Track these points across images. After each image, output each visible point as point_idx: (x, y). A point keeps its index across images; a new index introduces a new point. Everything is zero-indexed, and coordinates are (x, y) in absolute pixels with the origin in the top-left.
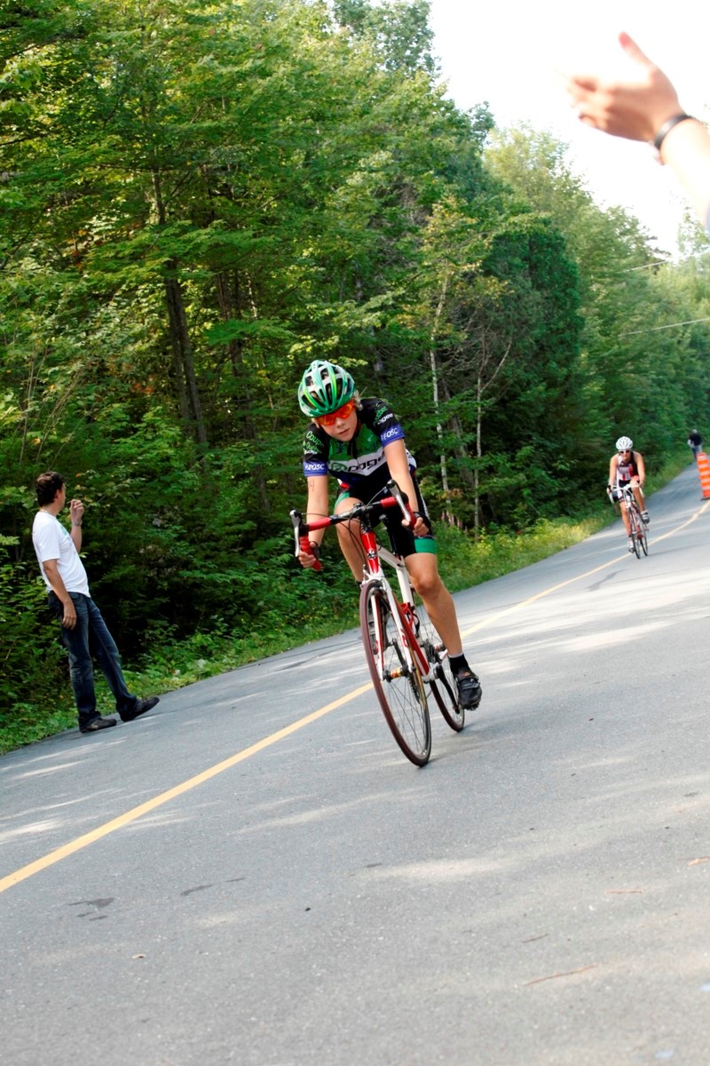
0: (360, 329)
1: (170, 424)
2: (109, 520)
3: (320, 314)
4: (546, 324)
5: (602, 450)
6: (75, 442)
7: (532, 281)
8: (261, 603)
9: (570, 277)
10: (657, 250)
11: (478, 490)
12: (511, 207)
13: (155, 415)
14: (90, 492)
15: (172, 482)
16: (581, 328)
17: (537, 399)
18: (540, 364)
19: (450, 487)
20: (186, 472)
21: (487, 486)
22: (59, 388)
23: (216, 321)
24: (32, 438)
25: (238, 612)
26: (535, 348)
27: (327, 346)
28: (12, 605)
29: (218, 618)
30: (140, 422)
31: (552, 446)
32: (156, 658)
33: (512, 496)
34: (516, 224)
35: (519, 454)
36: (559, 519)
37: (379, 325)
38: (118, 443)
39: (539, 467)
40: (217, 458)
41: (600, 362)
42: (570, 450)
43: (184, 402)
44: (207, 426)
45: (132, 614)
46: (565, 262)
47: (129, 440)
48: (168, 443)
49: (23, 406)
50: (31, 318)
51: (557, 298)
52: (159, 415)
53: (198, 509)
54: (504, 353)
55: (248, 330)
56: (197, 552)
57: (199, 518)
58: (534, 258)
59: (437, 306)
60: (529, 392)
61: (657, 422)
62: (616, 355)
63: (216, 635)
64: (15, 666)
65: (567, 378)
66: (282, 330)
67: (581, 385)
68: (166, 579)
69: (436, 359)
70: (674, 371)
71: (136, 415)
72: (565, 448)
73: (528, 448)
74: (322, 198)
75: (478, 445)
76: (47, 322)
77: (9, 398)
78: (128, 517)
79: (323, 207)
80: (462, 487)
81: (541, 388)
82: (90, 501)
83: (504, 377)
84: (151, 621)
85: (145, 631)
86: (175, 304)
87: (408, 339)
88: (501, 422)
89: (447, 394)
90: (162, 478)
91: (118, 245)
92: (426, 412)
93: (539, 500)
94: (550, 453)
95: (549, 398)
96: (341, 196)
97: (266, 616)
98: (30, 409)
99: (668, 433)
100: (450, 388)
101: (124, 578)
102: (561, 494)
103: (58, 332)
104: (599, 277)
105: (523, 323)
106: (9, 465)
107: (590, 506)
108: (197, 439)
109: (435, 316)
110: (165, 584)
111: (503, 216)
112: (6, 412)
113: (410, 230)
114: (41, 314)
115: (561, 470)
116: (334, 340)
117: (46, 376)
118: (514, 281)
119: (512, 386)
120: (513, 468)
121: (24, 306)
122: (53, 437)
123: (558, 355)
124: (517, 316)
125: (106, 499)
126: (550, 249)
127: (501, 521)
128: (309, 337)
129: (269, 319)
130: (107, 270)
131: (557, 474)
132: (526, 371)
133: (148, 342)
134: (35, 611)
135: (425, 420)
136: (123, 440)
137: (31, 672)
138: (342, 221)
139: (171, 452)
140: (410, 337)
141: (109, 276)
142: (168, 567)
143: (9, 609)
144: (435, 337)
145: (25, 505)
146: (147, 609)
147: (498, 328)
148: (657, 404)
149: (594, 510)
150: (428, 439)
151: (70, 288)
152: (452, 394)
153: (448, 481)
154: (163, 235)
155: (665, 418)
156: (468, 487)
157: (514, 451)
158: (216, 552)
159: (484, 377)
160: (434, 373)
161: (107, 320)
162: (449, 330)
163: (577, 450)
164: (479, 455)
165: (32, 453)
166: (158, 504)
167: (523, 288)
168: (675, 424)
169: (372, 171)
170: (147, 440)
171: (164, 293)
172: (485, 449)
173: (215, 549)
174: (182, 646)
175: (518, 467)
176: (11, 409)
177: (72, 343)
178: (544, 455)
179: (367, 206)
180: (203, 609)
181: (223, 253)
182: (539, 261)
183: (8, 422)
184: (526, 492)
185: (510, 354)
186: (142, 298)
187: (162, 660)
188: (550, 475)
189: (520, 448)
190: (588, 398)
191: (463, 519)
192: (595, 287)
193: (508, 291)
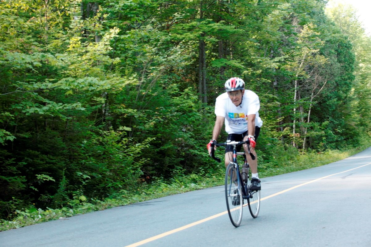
0: (270, 69)
1: (195, 95)
2: (166, 126)
3: (256, 61)
4: (340, 76)
5: (355, 126)
6: (157, 96)
7: (338, 59)
8: (218, 166)
9: (352, 59)
11: (306, 135)
12: (333, 31)
13: (189, 90)
14: (160, 115)
15: (192, 116)
16: (354, 80)
17: (333, 104)
18: (336, 91)
19: (296, 132)
20: (197, 113)
21: (309, 134)
22: (154, 75)
23: (217, 58)
24: (142, 92)
25: (209, 168)
26: (335, 84)
27: (257, 73)
28: (125, 153)
29: (202, 169)
30: (183, 92)
31: (336, 122)
32: (176, 180)
33: (318, 139)
34: (334, 37)
35: (323, 124)
36: (335, 150)
37: (277, 67)
38: (174, 98)
39: (330, 130)
40: (210, 109)
41: (359, 93)
42: (343, 125)
43: (200, 87)
44: (207, 97)
45: (170, 163)
46: (351, 54)
47: (178, 98)
48: (192, 101)
49: (140, 80)
50: (147, 48)
51: (346, 67)
52: (191, 90)
53: (200, 127)
54: (323, 85)
55: (228, 63)
56: (197, 143)
57: (200, 131)
58: (339, 50)
59: (300, 63)
60: (330, 101)
62: (365, 92)
63: (200, 175)
64: (123, 176)
65: (346, 97)
66: (240, 65)
67: (350, 101)
68: (184, 152)
69: (297, 84)
71: (182, 89)
72: (341, 124)
73: (327, 122)
74: (262, 18)
75: (309, 118)
76: (153, 50)
77: (135, 76)
78: (173, 126)
79: (263, 21)
80: (300, 133)
81: (335, 100)
82: (160, 118)
83: (322, 94)
84: (176, 166)
85: (173, 170)
86: (202, 49)
87: (287, 74)
88: (318, 110)
89: (300, 97)
90: (188, 114)
91: (184, 25)
92: (290, 103)
93: (329, 142)
94: (335, 125)
95: (338, 104)
96: (270, 18)
97: (219, 170)
98: (142, 81)
100: (301, 95)
101: (169, 149)
102: (337, 141)
103: (157, 54)
104: (363, 61)
105: (332, 75)
106: (132, 101)
107: (347, 147)
108: (203, 101)
109: (299, 67)
110: (184, 153)
111: (330, 33)
112: (133, 81)
113: (294, 34)
114: (151, 46)
115: (338, 132)
116: (259, 72)
117: (150, 69)
118: (331, 59)
119: (324, 97)
120: (320, 129)
121: (145, 42)
122: (149, 93)
123: (344, 89)
124: (330, 72)
125: (166, 118)
126: (346, 48)
127: (313, 148)
128: (250, 69)
129: (236, 60)
130: (178, 34)
131: (337, 133)
132: (330, 93)
133: (190, 62)
134: (133, 156)
135: (290, 106)
136: (176, 98)
137: (129, 179)
138: (269, 28)
139: (193, 105)
140: (289, 74)
141: (179, 36)
142: (185, 147)
143: (124, 154)
144: (298, 75)
145: (135, 116)
146: (175, 161)
147: (322, 75)
149: (349, 149)
150: (290, 113)
151: (164, 38)
152: (301, 98)
153: (295, 130)
154: (201, 23)
156: (303, 133)
157: (321, 122)
158: (204, 144)
159: (314, 93)
160: (296, 89)
161: (176, 52)
162: (303, 73)
163: (345, 125)
164: (308, 122)
165: (141, 97)
166: (185, 123)
167: (334, 61)
169: (283, 10)
170: (184, 99)
171: (198, 45)
172: (311, 120)
173: (204, 143)
174: (186, 177)
175: (322, 128)
176: (135, 80)
177: (161, 59)
178: (332, 125)
179: (279, 23)
180: (196, 165)
181: (223, 33)
182: (341, 52)
183: (134, 85)
184: (324, 138)
185: (325, 85)
186: (190, 45)
187: (178, 182)
188: (334, 133)
189: (324, 121)
190: (352, 106)
191: (299, 145)
192: (361, 65)
193: (328, 62)
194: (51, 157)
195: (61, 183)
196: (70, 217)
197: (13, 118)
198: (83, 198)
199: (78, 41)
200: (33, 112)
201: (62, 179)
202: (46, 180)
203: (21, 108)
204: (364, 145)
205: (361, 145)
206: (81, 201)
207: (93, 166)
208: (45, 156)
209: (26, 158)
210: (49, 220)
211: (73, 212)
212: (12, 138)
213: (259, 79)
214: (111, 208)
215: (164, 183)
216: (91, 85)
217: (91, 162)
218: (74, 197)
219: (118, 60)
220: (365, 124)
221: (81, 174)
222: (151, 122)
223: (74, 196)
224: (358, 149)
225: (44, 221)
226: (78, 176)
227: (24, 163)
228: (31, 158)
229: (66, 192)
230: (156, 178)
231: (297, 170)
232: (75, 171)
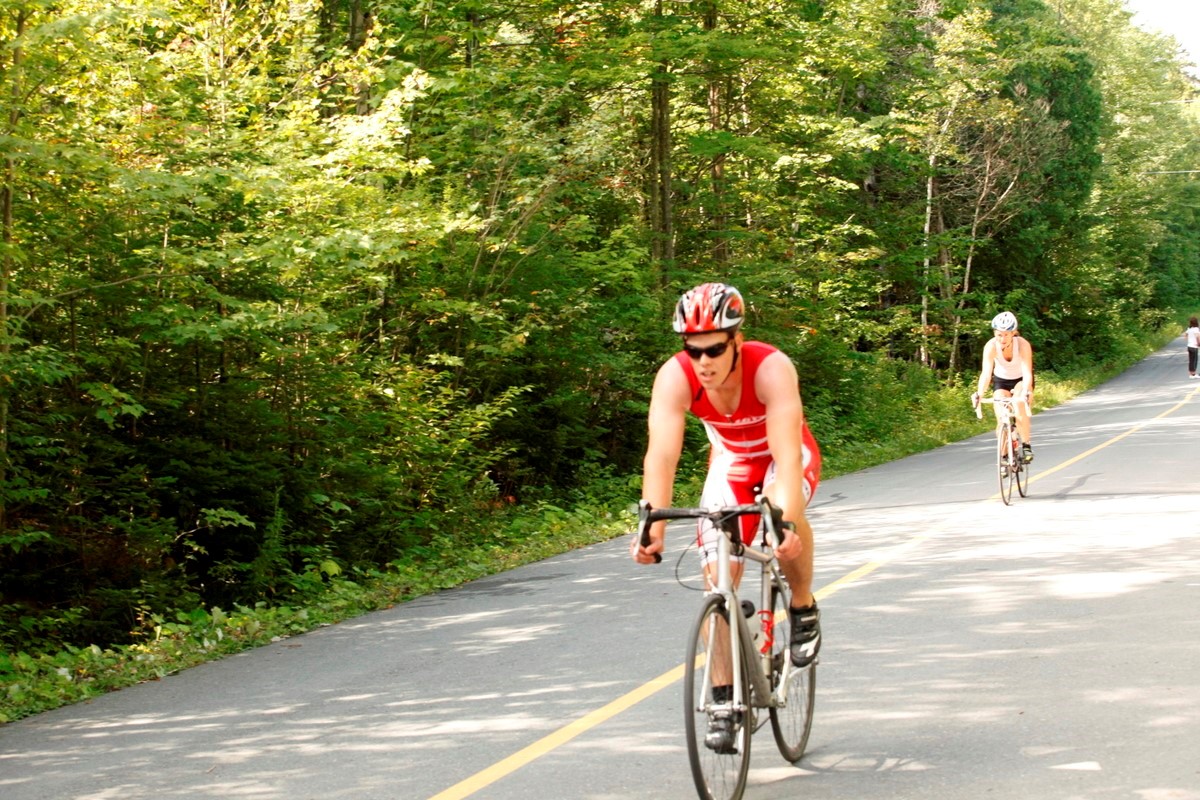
0: (854, 150)
1: (639, 243)
3: (814, 128)
4: (1059, 157)
6: (535, 255)
7: (1051, 108)
9: (1093, 108)
10: (1193, 78)
11: (958, 329)
12: (1037, 36)
13: (624, 232)
14: (543, 313)
15: (632, 306)
16: (1097, 166)
17: (1037, 238)
18: (1047, 200)
19: (930, 321)
20: (648, 295)
21: (968, 326)
22: (528, 200)
24: (490, 244)
26: (1044, 181)
27: (817, 164)
31: (1046, 291)
32: (589, 496)
34: (1040, 56)
35: (1009, 296)
37: (876, 148)
38: (581, 256)
39: (1028, 313)
42: (1066, 297)
43: (656, 208)
45: (570, 442)
46: (1090, 92)
47: (593, 255)
48: (635, 265)
49: (486, 215)
51: (1075, 130)
52: (629, 234)
53: (654, 333)
54: (1008, 184)
55: (734, 142)
58: (1055, 83)
59: (943, 122)
60: (1029, 229)
61: (1167, 273)
62: (1132, 197)
65: (1074, 218)
67: (1087, 226)
68: (607, 408)
70: (1192, 217)
73: (1020, 291)
75: (966, 280)
76: (524, 128)
77: (473, 208)
80: (942, 325)
82: (543, 322)
83: (1004, 211)
84: (589, 451)
85: (581, 462)
86: (660, 102)
87: (905, 164)
88: (994, 258)
89: (942, 226)
90: (622, 300)
92: (914, 244)
94: (1043, 299)
95: (1050, 237)
98: (493, 218)
99: (1177, 286)
100: (948, 217)
101: (566, 404)
102: (1048, 344)
103: (534, 139)
104: (1124, 108)
105: (1035, 154)
106: (462, 272)
107: (1078, 362)
109: (939, 133)
110: (609, 413)
111: (1028, 45)
112: (468, 221)
113: (925, 43)
114: (519, 118)
115: (1052, 319)
116: (824, 160)
117: (515, 186)
119: (1012, 220)
121: (502, 105)
122: (513, 248)
123: (1068, 193)
125: (561, 321)
126: (1075, 76)
128: (800, 150)
131: (1047, 323)
135: (912, 251)
136: (585, 254)
139: (635, 275)
142: (614, 391)
144: (937, 157)
145: (473, 319)
146: (585, 439)
147: (1006, 155)
148: (1168, 252)
149: (1082, 366)
150: (912, 274)
151: (553, 94)
152: (948, 226)
153: (928, 314)
154: (659, 35)
155: (1176, 269)
156: (949, 324)
157: (1004, 292)
159: (984, 207)
160: (929, 203)
162: (952, 151)
163: (1073, 298)
164: (966, 291)
165: (488, 259)
167: (1040, 114)
168: (1186, 275)
170: (612, 257)
171: (649, 82)
172: (973, 284)
176: (474, 219)
177: (548, 155)
178: (1036, 300)
182: (1061, 86)
185: (1014, 186)
187: (594, 500)
188: (1039, 324)
189: (1011, 289)
190: (1093, 241)
191: (937, 358)
192: (1119, 119)
193: (1022, 118)
194: (243, 455)
195: (270, 527)
196: (301, 633)
197: (138, 355)
198: (332, 567)
199: (312, 111)
200: (192, 335)
201: (273, 515)
202: (230, 526)
203: (159, 322)
204: (1125, 352)
205: (1119, 354)
206: (325, 577)
207: (358, 472)
208: (226, 456)
209: (173, 462)
210: (244, 646)
211: (306, 617)
212: (136, 411)
213: (823, 181)
214: (412, 599)
215: (554, 504)
216: (353, 255)
217: (351, 463)
218: (307, 567)
219: (424, 163)
220: (1130, 290)
221: (326, 499)
222: (518, 333)
223: (308, 563)
224: (1110, 367)
225: (232, 650)
226: (318, 505)
227: (171, 479)
228: (187, 462)
229: (285, 550)
230: (532, 490)
231: (930, 448)
232: (307, 492)
